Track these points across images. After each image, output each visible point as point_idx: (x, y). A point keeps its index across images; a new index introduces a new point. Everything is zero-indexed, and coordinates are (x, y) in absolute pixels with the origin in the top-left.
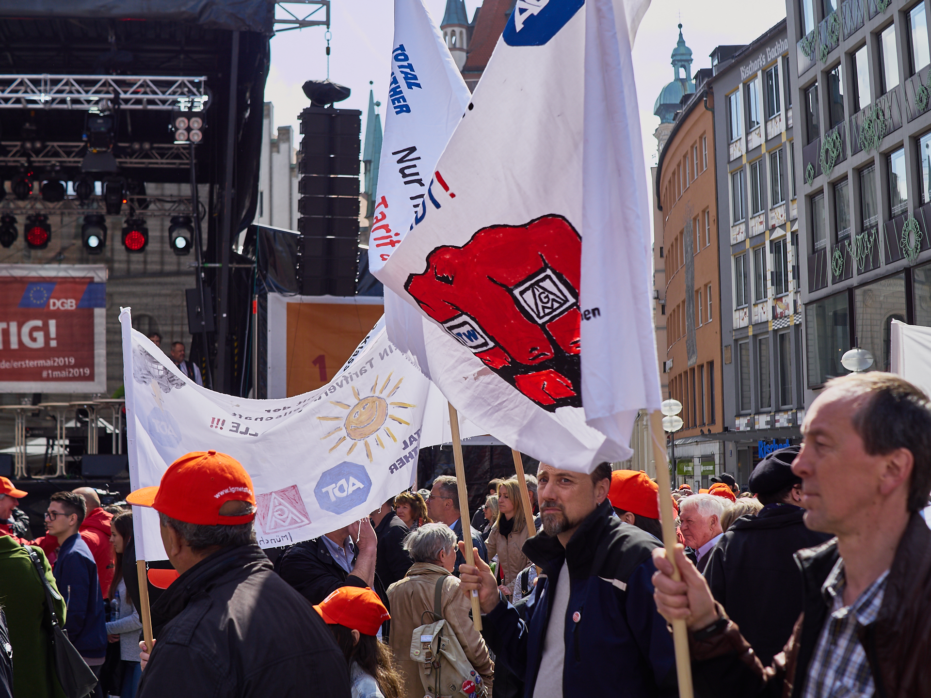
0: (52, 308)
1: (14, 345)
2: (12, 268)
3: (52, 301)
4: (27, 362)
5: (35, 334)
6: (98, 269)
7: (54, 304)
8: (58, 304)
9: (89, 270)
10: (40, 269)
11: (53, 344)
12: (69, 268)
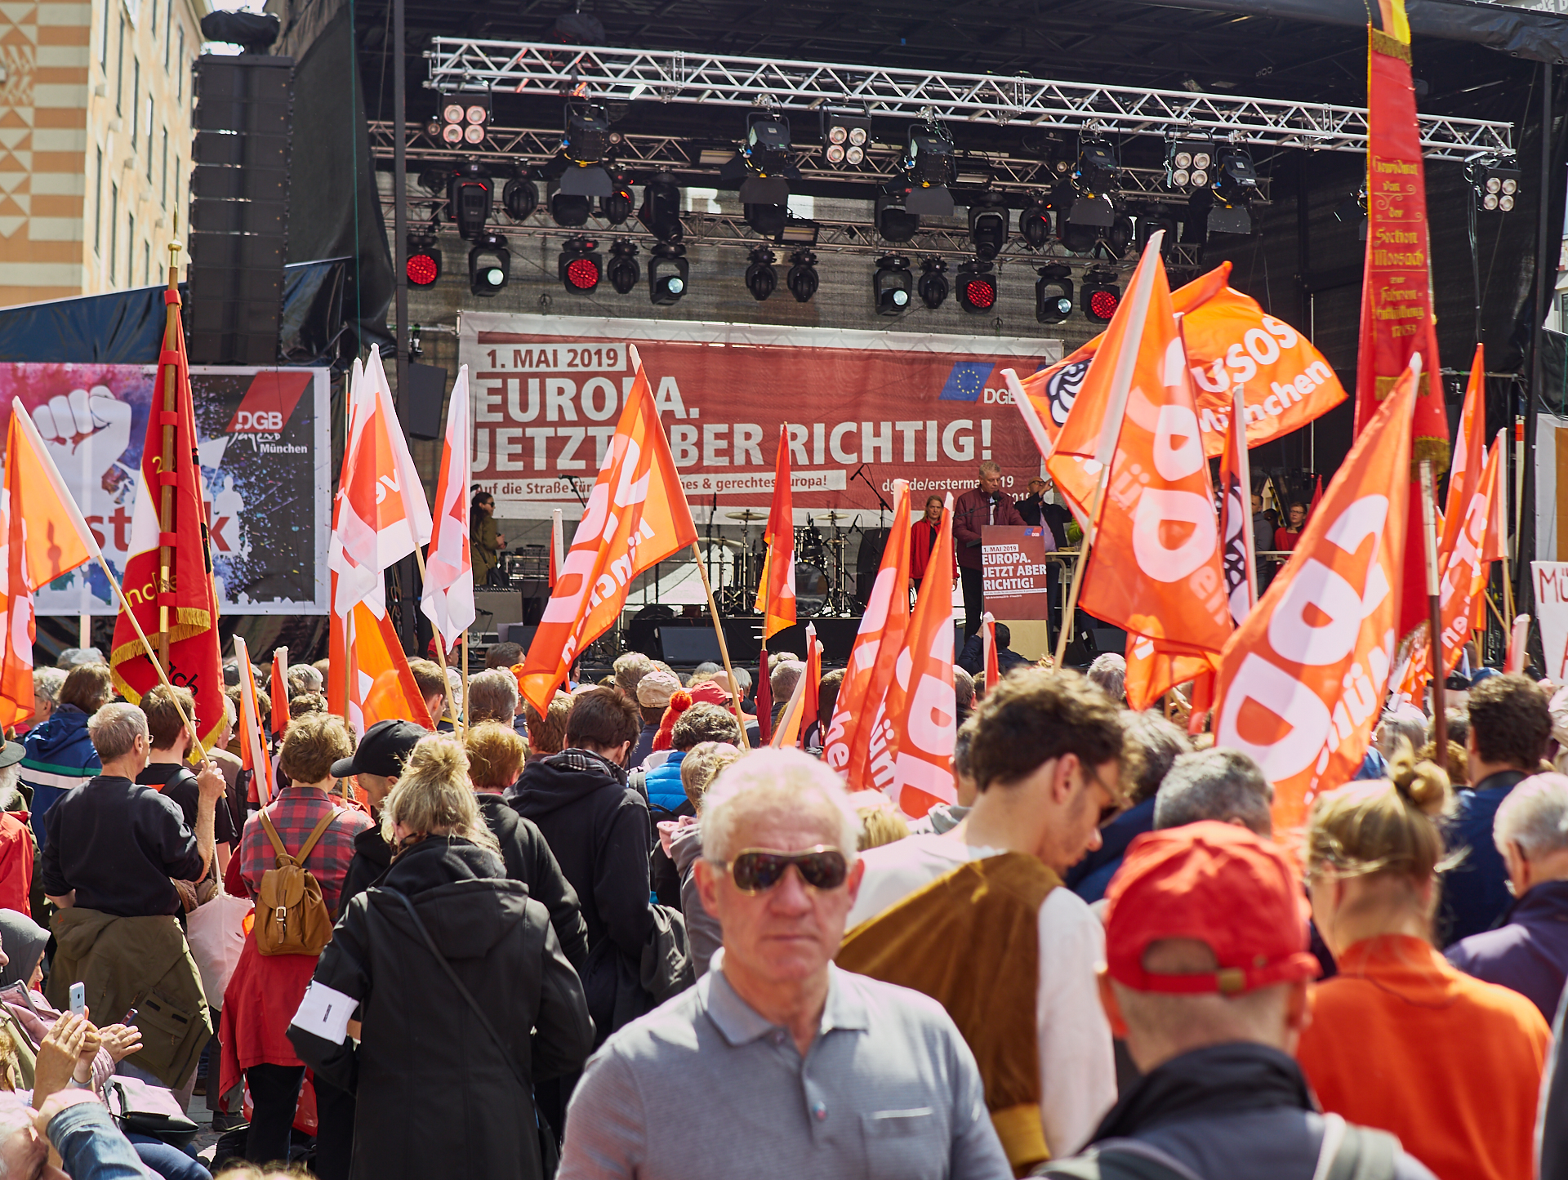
0: (986, 401)
1: (932, 456)
2: (932, 340)
3: (986, 391)
4: (948, 481)
5: (962, 440)
6: (1051, 345)
7: (990, 396)
8: (996, 396)
9: (1041, 345)
10: (971, 342)
11: (987, 455)
12: (1011, 343)
